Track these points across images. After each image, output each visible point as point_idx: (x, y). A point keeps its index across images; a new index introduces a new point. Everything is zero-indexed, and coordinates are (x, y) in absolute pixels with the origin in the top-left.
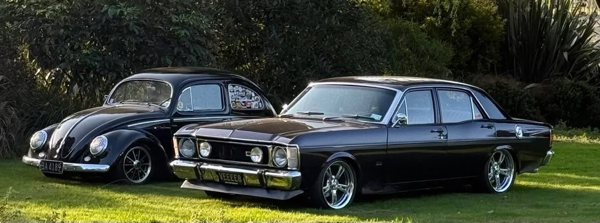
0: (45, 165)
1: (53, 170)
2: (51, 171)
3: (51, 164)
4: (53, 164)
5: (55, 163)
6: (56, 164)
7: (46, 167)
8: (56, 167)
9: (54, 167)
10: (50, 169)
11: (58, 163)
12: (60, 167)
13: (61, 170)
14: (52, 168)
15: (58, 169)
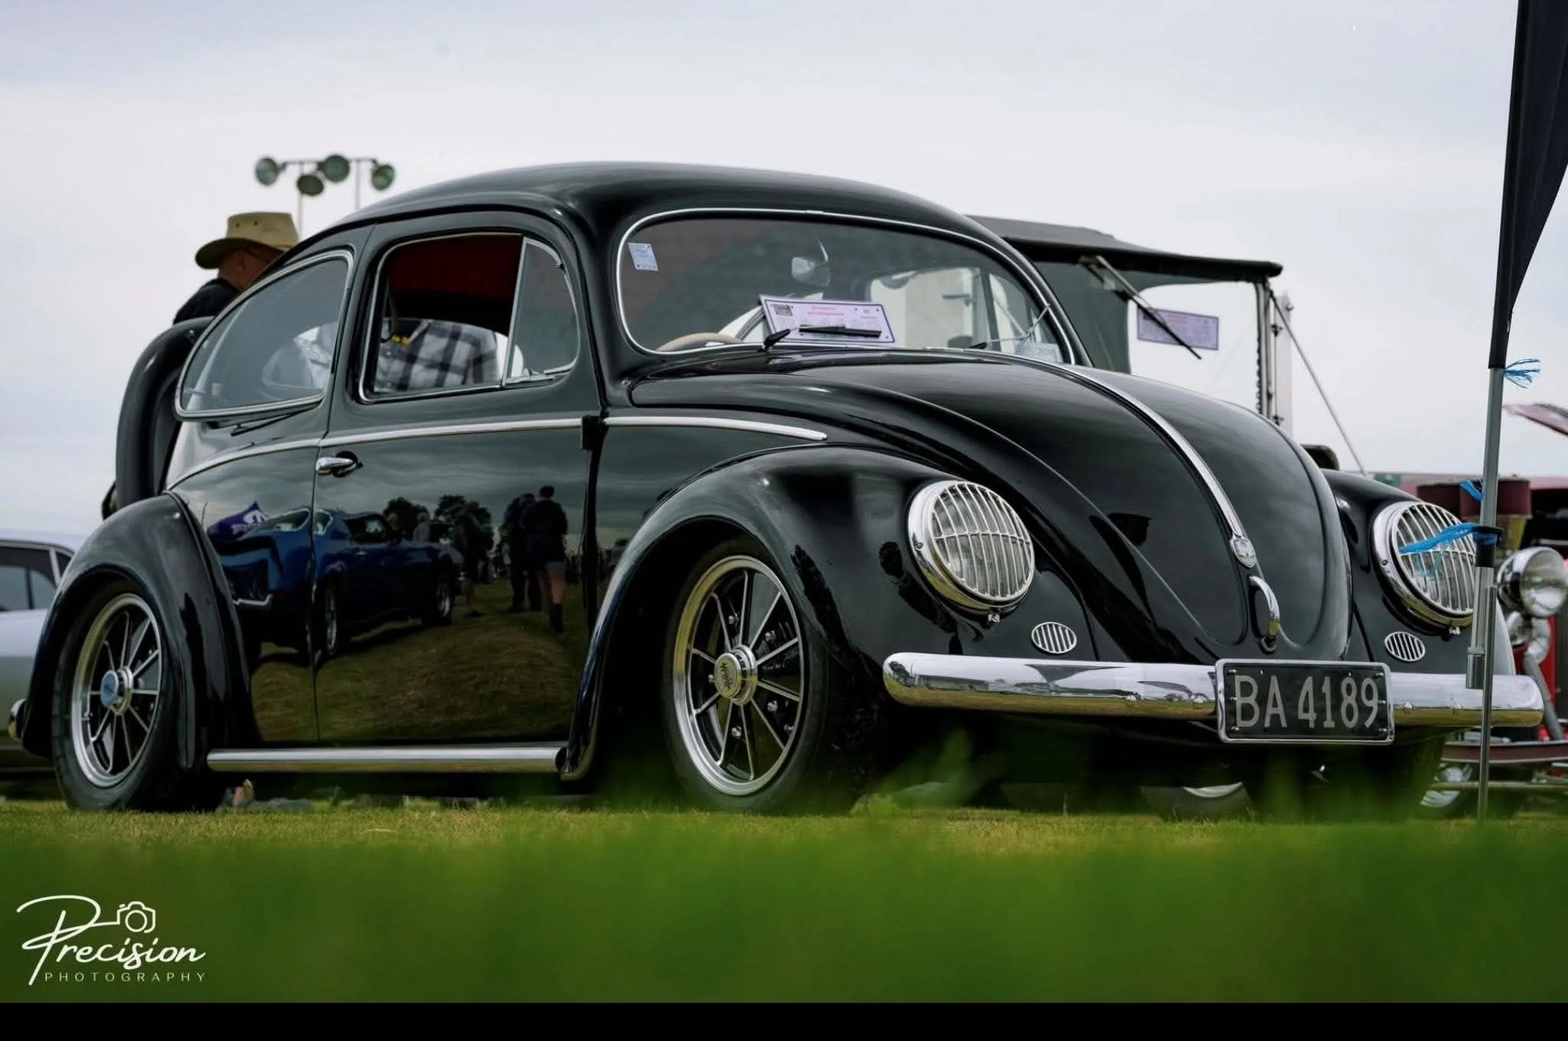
0: (1262, 700)
1: (1329, 723)
2: (1320, 730)
3: (1308, 685)
4: (1326, 688)
5: (1337, 674)
6: (1348, 680)
7: (1277, 709)
8: (1349, 700)
9: (1337, 699)
10: (1311, 716)
11: (1358, 673)
12: (1373, 703)
13: (1382, 719)
14: (1320, 711)
15: (1365, 711)
